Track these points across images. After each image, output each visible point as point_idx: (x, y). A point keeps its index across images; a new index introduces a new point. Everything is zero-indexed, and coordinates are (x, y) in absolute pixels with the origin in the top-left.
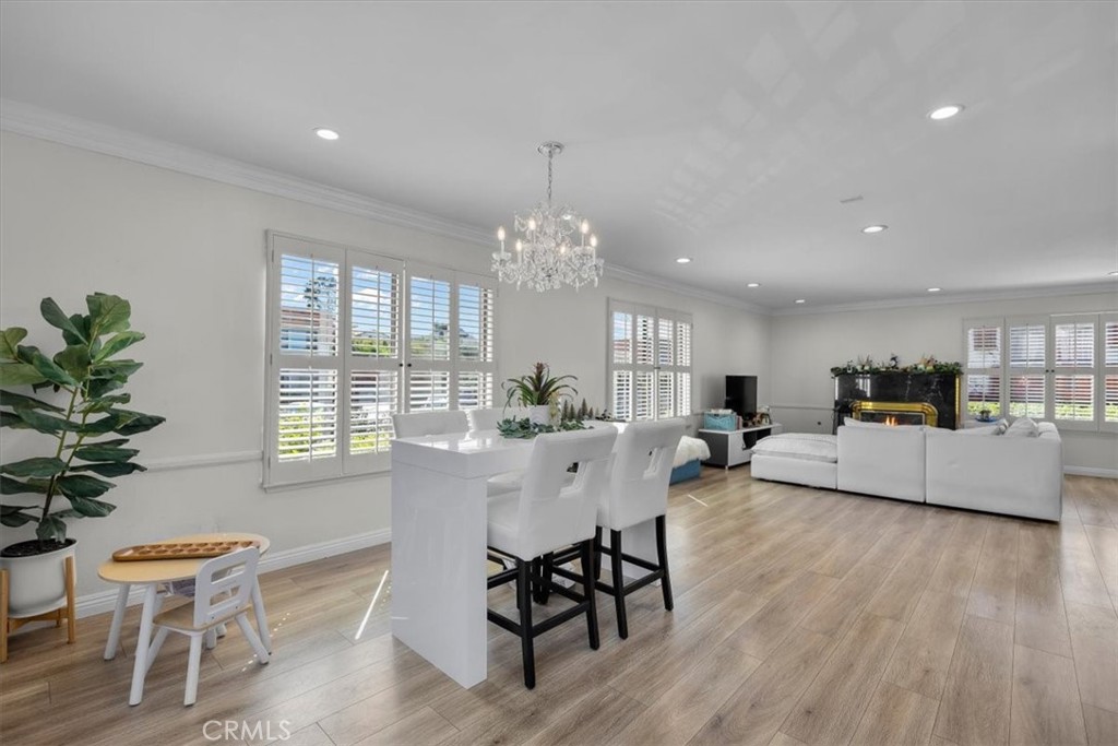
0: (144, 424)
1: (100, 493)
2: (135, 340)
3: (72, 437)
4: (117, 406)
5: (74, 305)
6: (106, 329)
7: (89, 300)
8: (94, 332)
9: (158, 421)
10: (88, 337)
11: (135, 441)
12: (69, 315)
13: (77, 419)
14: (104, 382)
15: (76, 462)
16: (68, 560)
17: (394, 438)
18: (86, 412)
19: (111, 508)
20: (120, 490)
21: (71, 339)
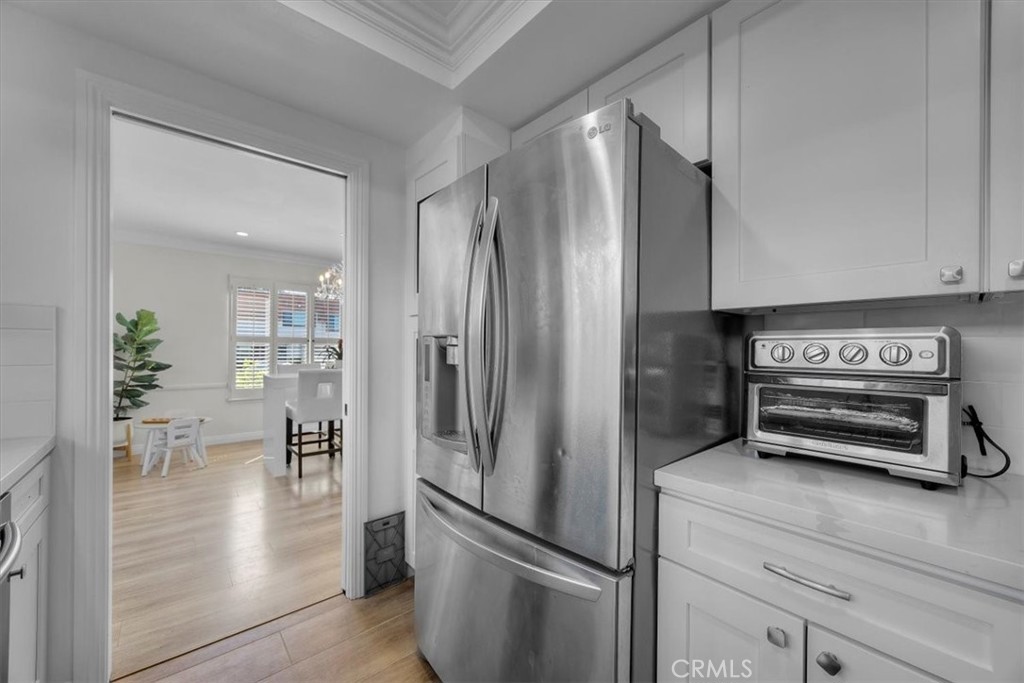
0: (159, 367)
1: (139, 396)
2: (156, 330)
3: (130, 373)
4: (146, 359)
5: (130, 316)
6: (145, 325)
7: (138, 313)
8: (139, 327)
9: (169, 366)
10: (137, 329)
11: (159, 374)
12: (128, 320)
13: (132, 364)
14: (144, 348)
15: (132, 383)
16: (128, 426)
17: (266, 373)
18: (135, 361)
19: (147, 404)
20: (148, 396)
21: (130, 330)
